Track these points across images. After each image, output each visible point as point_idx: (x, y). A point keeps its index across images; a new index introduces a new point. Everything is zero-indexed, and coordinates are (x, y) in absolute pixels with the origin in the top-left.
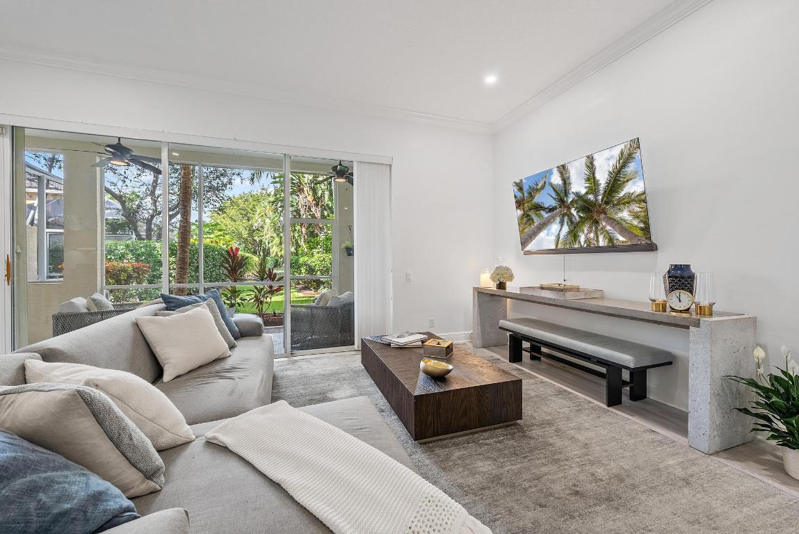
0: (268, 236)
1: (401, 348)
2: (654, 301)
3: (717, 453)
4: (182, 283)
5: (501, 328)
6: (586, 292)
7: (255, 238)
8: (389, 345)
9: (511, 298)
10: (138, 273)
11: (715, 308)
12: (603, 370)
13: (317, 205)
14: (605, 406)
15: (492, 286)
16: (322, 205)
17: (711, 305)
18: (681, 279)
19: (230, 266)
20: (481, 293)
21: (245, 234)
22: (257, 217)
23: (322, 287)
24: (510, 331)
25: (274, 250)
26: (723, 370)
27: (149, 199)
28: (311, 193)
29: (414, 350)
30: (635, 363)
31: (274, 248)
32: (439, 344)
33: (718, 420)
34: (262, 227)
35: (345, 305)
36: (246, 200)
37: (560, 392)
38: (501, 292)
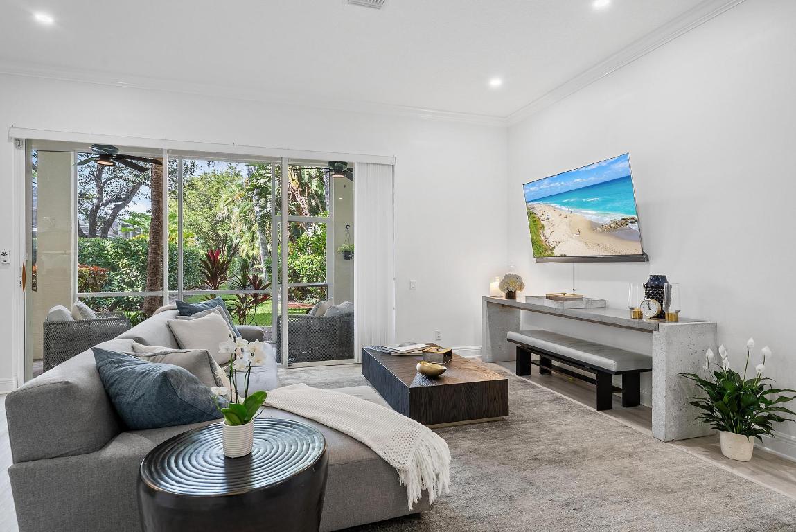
0: (237, 230)
1: (402, 356)
2: (633, 309)
3: (673, 441)
4: (155, 290)
5: (509, 340)
6: (588, 301)
7: (218, 232)
8: (390, 353)
9: (525, 309)
10: (95, 279)
11: (680, 315)
12: (594, 376)
13: (303, 192)
14: (595, 410)
15: (502, 296)
16: (309, 193)
17: (677, 312)
18: (656, 288)
19: (209, 271)
20: (490, 303)
21: (206, 227)
22: (221, 204)
23: (308, 297)
24: (518, 343)
25: (244, 248)
26: (679, 368)
27: (93, 184)
28: (295, 178)
29: (415, 358)
30: (618, 368)
31: (244, 245)
32: (438, 350)
33: (675, 413)
34: (228, 218)
35: (342, 316)
36: (209, 183)
37: (556, 399)
38: (510, 302)
